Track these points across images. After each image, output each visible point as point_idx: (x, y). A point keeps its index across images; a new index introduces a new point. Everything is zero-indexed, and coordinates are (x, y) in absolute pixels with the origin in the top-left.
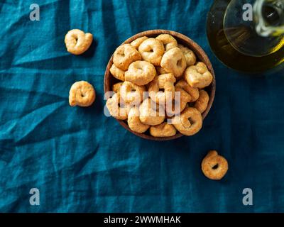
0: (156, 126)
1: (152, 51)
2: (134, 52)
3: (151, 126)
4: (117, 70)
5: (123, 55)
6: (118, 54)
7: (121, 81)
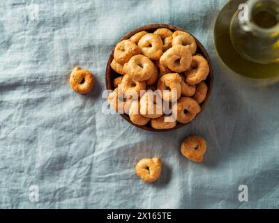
0: (156, 119)
1: (150, 46)
2: (133, 47)
3: (151, 119)
4: (118, 65)
5: (124, 50)
6: (119, 49)
7: (122, 75)
